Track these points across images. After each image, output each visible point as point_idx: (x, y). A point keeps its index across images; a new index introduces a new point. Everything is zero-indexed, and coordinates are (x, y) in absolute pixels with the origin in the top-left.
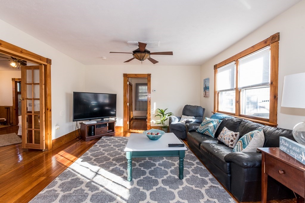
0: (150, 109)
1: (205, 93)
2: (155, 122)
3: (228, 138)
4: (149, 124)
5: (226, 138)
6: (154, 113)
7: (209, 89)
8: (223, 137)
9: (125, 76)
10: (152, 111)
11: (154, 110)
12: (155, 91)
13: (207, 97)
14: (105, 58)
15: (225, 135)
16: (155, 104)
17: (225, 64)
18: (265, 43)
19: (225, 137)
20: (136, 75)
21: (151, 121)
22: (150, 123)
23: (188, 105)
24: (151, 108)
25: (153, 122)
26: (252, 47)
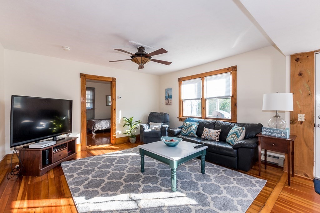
0: (115, 119)
1: (167, 101)
2: (120, 132)
3: (214, 134)
4: (115, 136)
5: (213, 135)
6: (119, 123)
7: (172, 97)
8: (208, 135)
9: (83, 76)
10: (118, 121)
11: (119, 119)
12: (120, 97)
13: (170, 104)
14: (69, 49)
15: (210, 133)
16: (120, 112)
17: (192, 79)
18: (227, 70)
19: (211, 135)
20: (98, 77)
21: (116, 133)
22: (115, 134)
23: (154, 112)
24: (116, 117)
25: (118, 133)
26: (217, 70)
